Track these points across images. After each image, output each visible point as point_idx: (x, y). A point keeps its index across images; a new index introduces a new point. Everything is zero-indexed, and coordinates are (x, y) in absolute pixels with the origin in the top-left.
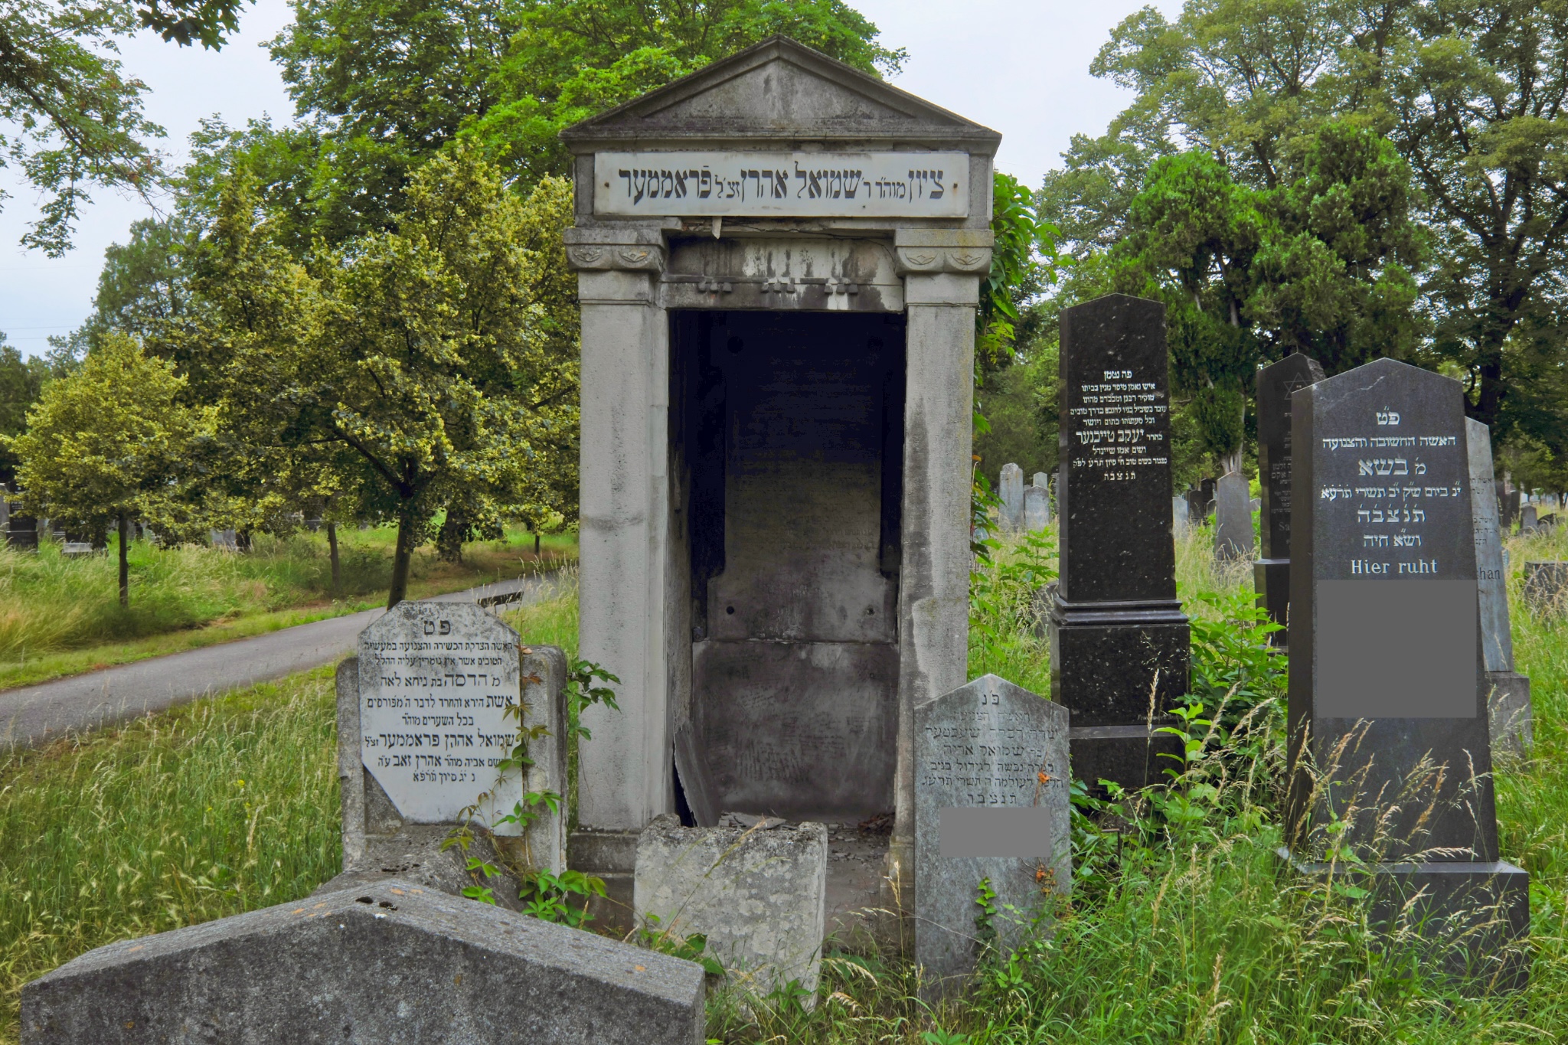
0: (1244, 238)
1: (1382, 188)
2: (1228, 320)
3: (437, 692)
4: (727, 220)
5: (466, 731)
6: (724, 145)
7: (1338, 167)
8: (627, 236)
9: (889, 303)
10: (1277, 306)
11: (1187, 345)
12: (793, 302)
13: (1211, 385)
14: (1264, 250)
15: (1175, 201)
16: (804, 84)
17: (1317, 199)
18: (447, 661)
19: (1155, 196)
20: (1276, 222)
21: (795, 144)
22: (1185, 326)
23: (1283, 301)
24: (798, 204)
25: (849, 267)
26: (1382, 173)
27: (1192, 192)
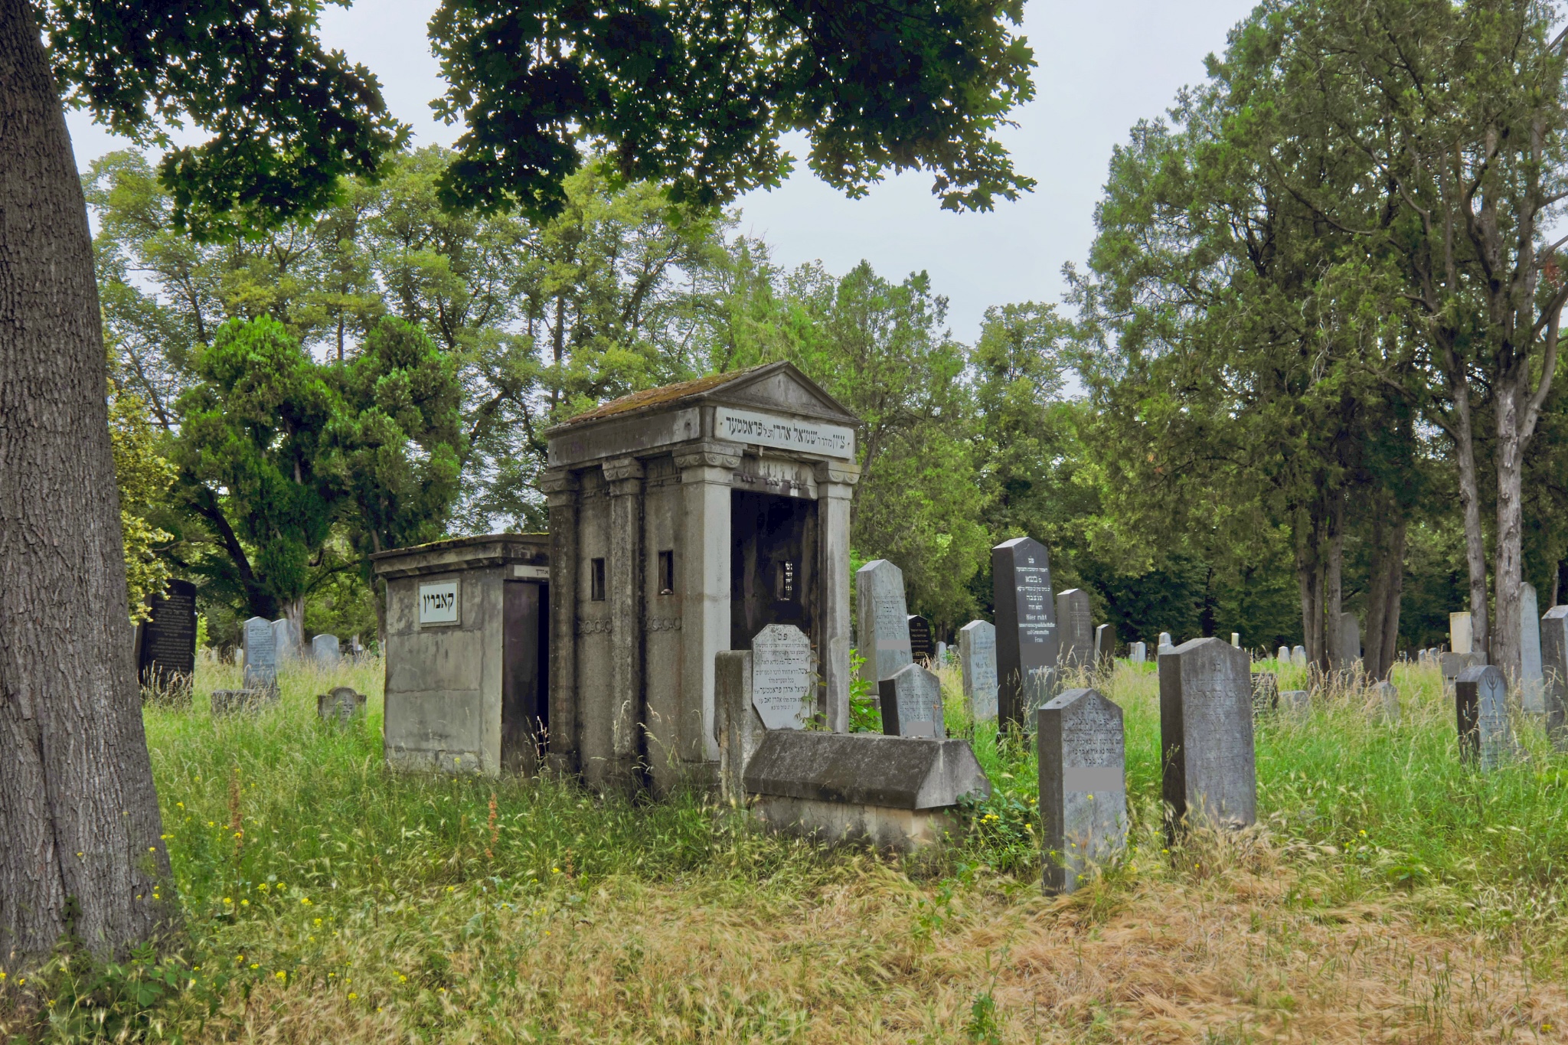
0: (316, 406)
1: (434, 379)
2: (293, 477)
3: (782, 667)
4: (767, 448)
5: (792, 685)
6: (767, 411)
7: (396, 355)
8: (730, 451)
9: (813, 495)
10: (349, 469)
11: (262, 498)
12: (778, 490)
13: (279, 536)
14: (335, 420)
15: (258, 363)
16: (793, 386)
17: (382, 380)
18: (786, 653)
19: (235, 355)
20: (339, 394)
21: (793, 415)
22: (263, 480)
23: (354, 465)
24: (794, 445)
25: (798, 476)
26: (434, 367)
27: (271, 357)
